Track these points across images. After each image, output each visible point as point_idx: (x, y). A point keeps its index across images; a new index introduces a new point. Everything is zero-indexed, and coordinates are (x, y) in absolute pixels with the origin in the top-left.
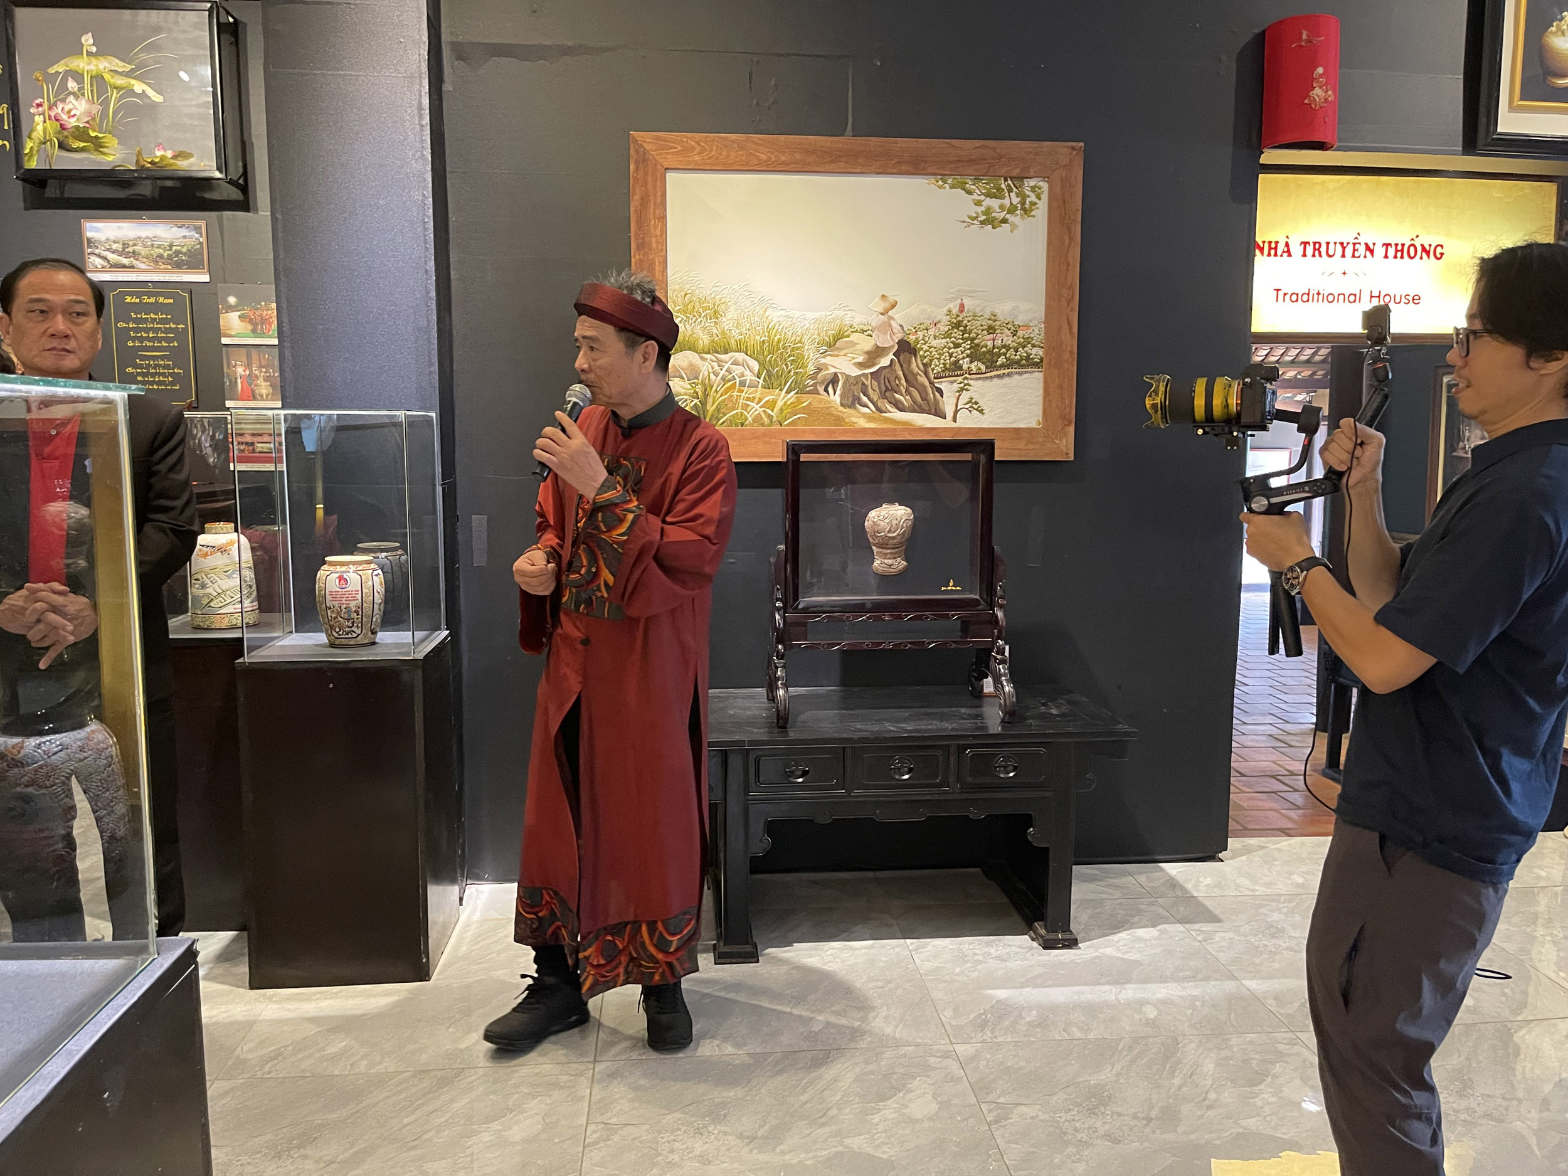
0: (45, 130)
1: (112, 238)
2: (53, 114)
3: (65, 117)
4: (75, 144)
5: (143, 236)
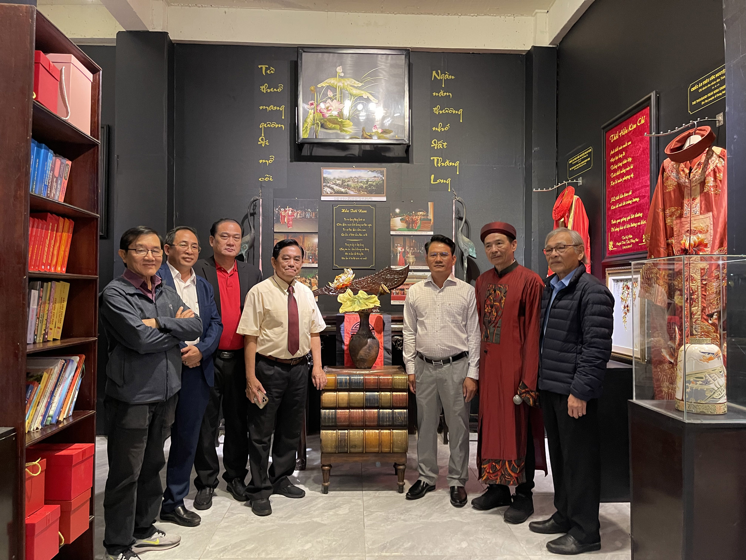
0: (314, 117)
1: (337, 177)
2: (319, 109)
3: (325, 111)
4: (330, 125)
5: (353, 176)
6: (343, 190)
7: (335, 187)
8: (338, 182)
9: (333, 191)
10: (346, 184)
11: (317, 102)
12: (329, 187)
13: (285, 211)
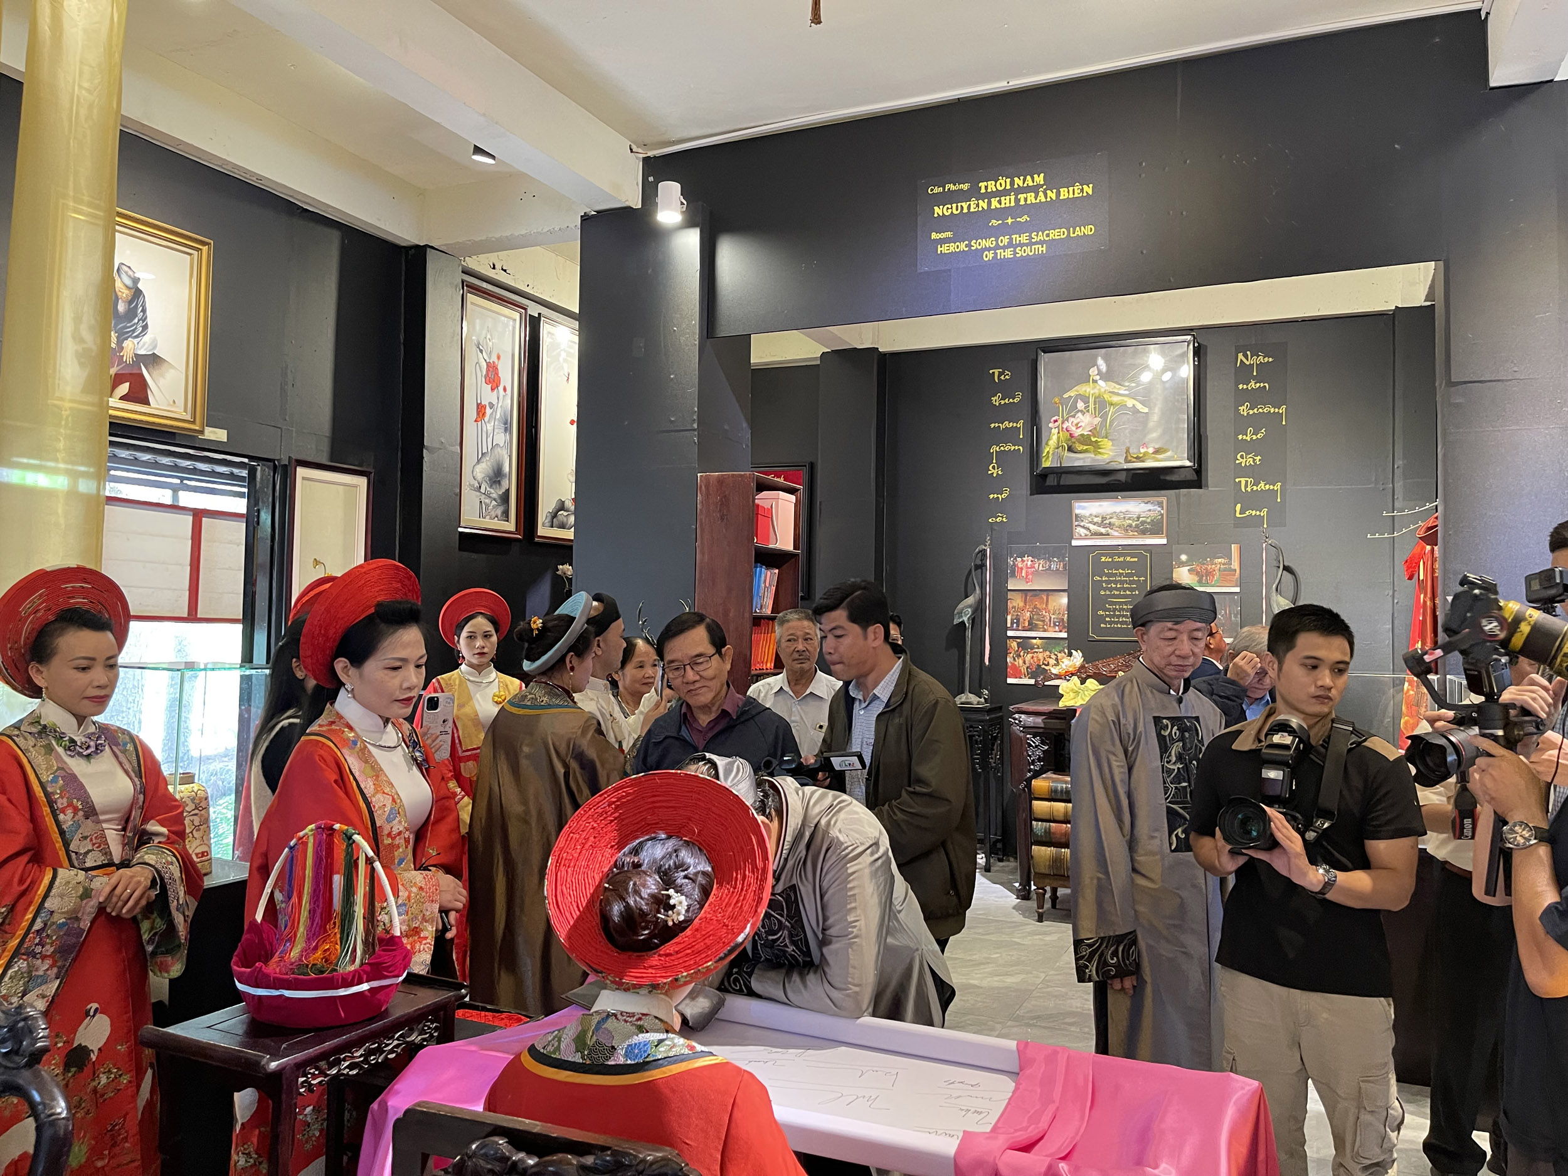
0: (1059, 438)
1: (1094, 513)
2: (1065, 427)
3: (1074, 429)
4: (1080, 447)
5: (1118, 511)
6: (1103, 530)
7: (1092, 527)
8: (1096, 520)
9: (1088, 533)
10: (1107, 522)
11: (1063, 417)
12: (1083, 527)
13: (1023, 561)
